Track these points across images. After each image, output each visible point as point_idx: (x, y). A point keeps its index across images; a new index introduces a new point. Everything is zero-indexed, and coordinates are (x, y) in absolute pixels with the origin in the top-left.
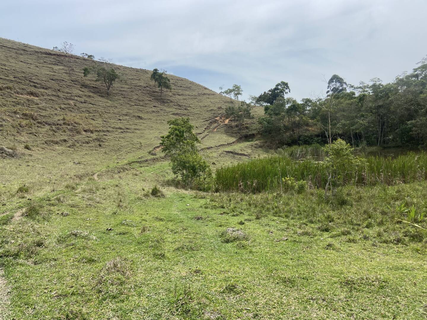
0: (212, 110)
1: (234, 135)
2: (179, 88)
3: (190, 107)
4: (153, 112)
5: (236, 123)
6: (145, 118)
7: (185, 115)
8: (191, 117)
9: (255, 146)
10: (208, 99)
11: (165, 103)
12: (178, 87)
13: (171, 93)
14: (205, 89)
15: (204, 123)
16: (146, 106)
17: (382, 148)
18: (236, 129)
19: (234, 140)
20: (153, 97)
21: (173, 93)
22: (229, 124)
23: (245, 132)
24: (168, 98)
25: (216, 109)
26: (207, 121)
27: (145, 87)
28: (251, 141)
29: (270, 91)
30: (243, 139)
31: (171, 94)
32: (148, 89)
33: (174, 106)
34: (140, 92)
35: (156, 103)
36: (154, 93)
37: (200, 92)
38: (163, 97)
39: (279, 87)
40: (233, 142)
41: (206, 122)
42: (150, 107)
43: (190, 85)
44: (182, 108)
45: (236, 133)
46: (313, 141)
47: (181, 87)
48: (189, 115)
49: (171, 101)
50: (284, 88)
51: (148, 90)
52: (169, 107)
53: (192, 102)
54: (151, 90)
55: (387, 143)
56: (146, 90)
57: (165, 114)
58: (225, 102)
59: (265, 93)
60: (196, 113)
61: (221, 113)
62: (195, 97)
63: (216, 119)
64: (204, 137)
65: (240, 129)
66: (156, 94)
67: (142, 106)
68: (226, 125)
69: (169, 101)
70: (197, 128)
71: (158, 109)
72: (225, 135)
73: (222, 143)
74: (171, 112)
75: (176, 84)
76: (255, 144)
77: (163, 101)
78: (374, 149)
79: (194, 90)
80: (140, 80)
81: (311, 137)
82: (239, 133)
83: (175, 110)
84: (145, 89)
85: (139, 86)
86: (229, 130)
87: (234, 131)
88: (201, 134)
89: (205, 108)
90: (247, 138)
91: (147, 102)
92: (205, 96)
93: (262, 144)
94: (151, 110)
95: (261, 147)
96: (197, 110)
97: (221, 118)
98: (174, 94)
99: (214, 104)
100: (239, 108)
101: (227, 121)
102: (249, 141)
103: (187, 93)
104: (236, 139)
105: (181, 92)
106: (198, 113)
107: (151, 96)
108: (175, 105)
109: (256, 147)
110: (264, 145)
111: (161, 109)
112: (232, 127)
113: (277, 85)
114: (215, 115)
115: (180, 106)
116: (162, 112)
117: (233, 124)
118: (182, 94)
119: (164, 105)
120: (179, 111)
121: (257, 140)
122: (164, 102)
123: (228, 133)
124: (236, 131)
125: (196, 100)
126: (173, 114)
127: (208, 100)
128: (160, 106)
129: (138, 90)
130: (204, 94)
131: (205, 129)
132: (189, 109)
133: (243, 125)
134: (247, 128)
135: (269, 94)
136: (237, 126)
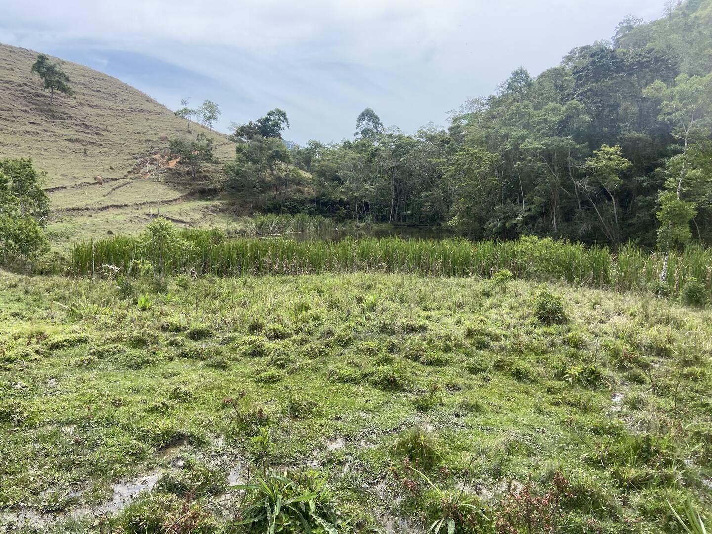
0: (149, 141)
1: (181, 187)
2: (94, 93)
3: (108, 130)
4: (27, 132)
5: (187, 169)
6: (6, 142)
7: (93, 143)
8: (105, 149)
9: (213, 208)
10: (145, 120)
11: (57, 118)
12: (93, 90)
13: (75, 101)
14: (147, 101)
15: (128, 162)
16: (14, 121)
17: (393, 227)
18: (187, 178)
19: (178, 195)
20: (33, 104)
21: (79, 101)
22: (175, 168)
23: (201, 184)
24: (66, 111)
25: (157, 139)
26: (135, 158)
27: (20, 85)
28: (210, 200)
29: (259, 121)
30: (198, 195)
31: (73, 103)
32: (26, 88)
33: (74, 126)
34: (7, 92)
35: (38, 118)
36: (38, 99)
37: (134, 107)
38: (54, 108)
39: (273, 118)
40: (175, 200)
41: (134, 160)
42: (23, 123)
43: (118, 91)
44: (91, 132)
45: (184, 185)
46: (303, 209)
47: (98, 91)
48: (101, 145)
49: (70, 117)
50: (280, 119)
51: (24, 91)
52: (63, 126)
53: (113, 121)
54: (32, 91)
55: (404, 220)
56: (21, 91)
57: (51, 139)
58: (177, 130)
59: (251, 123)
60: (118, 142)
61: (164, 148)
62: (121, 113)
63: (153, 157)
64: (120, 187)
65: (194, 179)
66: (42, 99)
67: (6, 119)
68: (170, 169)
69: (65, 116)
70: (111, 170)
71: (40, 128)
72: (164, 187)
73: (152, 200)
74: (66, 135)
75: (90, 85)
76: (213, 206)
77: (51, 113)
78: (383, 226)
79: (123, 101)
80: (13, 70)
81: (302, 203)
82: (190, 185)
83: (76, 133)
84: (21, 88)
85: (7, 82)
86: (173, 178)
87: (181, 181)
88: (116, 180)
89: (137, 137)
90: (204, 194)
91: (16, 114)
92: (142, 115)
93: (225, 207)
94: (23, 128)
95: (222, 211)
96: (120, 136)
97: (162, 156)
98: (81, 104)
99: (155, 130)
100: (193, 143)
101: (172, 164)
102: (206, 200)
103: (109, 104)
104: (181, 195)
105: (95, 101)
106: (120, 144)
107: (29, 102)
108: (76, 125)
109: (213, 211)
110: (228, 209)
111: (46, 128)
112: (179, 174)
113: (270, 114)
114: (153, 150)
115: (87, 126)
116: (45, 135)
117: (184, 169)
118: (97, 106)
119: (54, 122)
120: (82, 136)
121: (218, 200)
122: (54, 117)
123: (170, 183)
124: (184, 182)
125: (123, 119)
126: (68, 140)
127: (146, 123)
128: (45, 124)
129: (3, 88)
130: (142, 111)
131: (129, 172)
132: (104, 133)
133: (200, 172)
134: (205, 177)
135: (257, 125)
136: (189, 173)
